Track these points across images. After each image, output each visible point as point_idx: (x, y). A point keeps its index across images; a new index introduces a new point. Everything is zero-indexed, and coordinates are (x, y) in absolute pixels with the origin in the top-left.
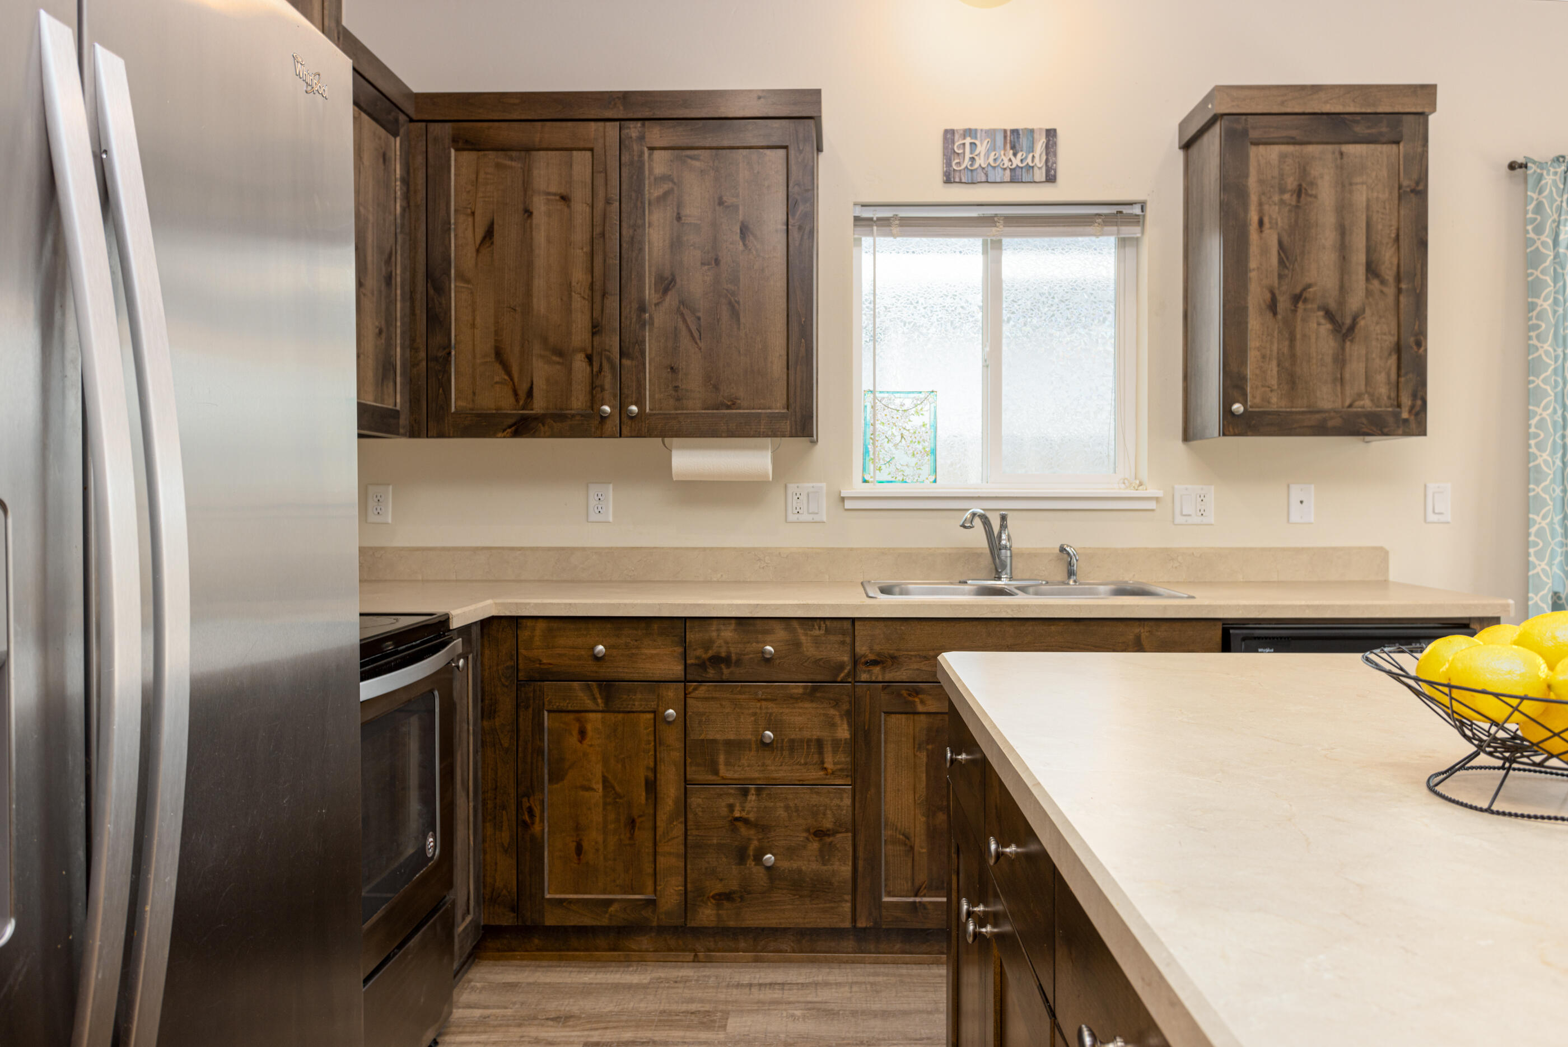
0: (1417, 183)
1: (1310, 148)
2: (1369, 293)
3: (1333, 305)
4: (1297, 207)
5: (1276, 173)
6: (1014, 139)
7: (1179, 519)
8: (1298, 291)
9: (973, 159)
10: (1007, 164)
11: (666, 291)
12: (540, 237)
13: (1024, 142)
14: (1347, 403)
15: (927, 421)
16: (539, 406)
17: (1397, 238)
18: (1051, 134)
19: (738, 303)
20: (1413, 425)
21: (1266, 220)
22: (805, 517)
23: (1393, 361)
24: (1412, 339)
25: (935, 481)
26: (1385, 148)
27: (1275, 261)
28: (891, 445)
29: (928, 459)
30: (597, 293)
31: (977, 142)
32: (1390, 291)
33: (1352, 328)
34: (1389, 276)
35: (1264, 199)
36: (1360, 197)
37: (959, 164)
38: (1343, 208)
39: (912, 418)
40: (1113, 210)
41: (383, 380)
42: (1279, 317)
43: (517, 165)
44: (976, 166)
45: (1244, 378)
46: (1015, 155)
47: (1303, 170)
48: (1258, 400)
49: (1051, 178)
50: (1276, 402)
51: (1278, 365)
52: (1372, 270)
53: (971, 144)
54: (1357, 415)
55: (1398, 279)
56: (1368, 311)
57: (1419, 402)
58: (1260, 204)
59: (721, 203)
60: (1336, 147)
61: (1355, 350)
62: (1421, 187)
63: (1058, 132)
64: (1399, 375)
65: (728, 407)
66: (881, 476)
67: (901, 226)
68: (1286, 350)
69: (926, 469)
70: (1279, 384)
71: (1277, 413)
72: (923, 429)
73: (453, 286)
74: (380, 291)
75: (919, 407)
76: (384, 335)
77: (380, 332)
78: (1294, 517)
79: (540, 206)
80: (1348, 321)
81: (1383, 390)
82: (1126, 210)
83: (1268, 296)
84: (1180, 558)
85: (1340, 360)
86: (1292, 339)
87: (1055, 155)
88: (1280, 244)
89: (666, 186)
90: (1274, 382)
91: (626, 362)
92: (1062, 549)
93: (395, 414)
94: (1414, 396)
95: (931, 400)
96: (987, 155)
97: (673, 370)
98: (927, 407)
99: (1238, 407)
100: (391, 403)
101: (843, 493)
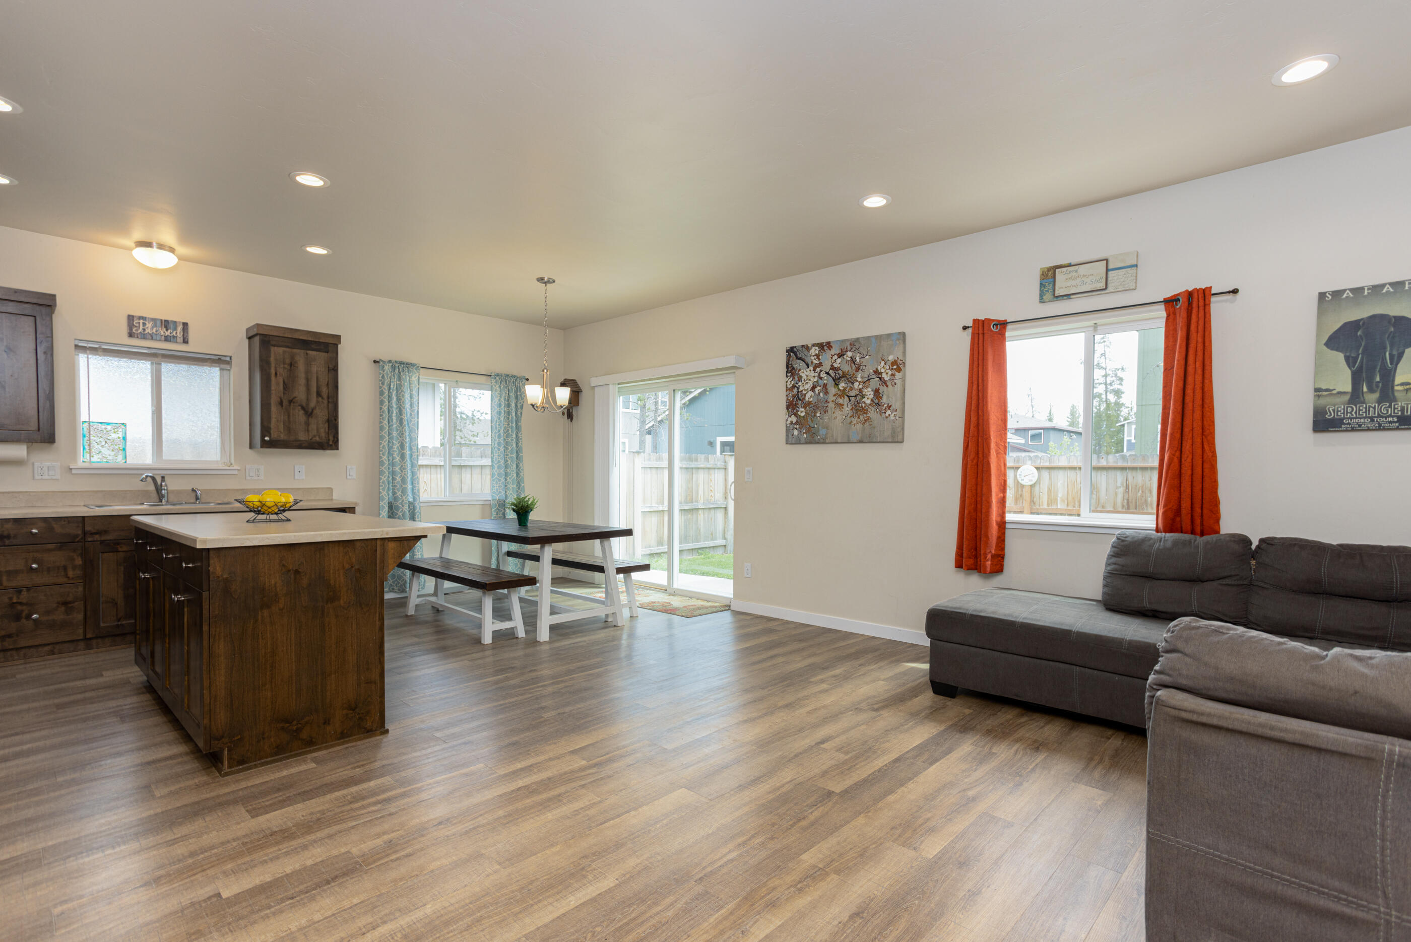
0: (334, 367)
1: (295, 350)
2: (318, 402)
3: (304, 405)
4: (290, 370)
5: (282, 357)
6: (166, 324)
7: (248, 478)
8: (291, 399)
9: (144, 330)
10: (162, 333)
13: (171, 326)
14: (310, 438)
15: (121, 436)
17: (327, 384)
18: (185, 325)
20: (334, 446)
21: (278, 373)
22: (45, 477)
23: (326, 425)
24: (333, 419)
25: (125, 462)
26: (323, 354)
27: (282, 388)
28: (99, 446)
29: (121, 451)
31: (147, 323)
32: (326, 402)
33: (311, 413)
34: (325, 396)
35: (277, 366)
36: (314, 369)
37: (137, 330)
38: (308, 372)
39: (112, 434)
40: (217, 357)
42: (284, 407)
44: (146, 332)
45: (270, 428)
46: (167, 330)
47: (292, 357)
48: (276, 436)
49: (185, 341)
50: (283, 437)
51: (284, 424)
52: (319, 394)
53: (143, 323)
54: (314, 443)
55: (328, 398)
56: (317, 408)
57: (336, 439)
58: (276, 367)
60: (305, 351)
61: (312, 421)
62: (336, 368)
63: (189, 324)
64: (329, 430)
66: (94, 459)
67: (103, 352)
68: (286, 419)
69: (120, 456)
70: (284, 431)
71: (283, 441)
72: (118, 439)
75: (116, 430)
78: (297, 477)
80: (310, 411)
81: (323, 435)
82: (223, 358)
83: (279, 400)
85: (307, 424)
86: (289, 416)
87: (188, 333)
88: (284, 382)
90: (282, 430)
92: (193, 489)
94: (334, 437)
95: (123, 427)
96: (152, 328)
98: (121, 430)
99: (267, 438)
101: (69, 466)
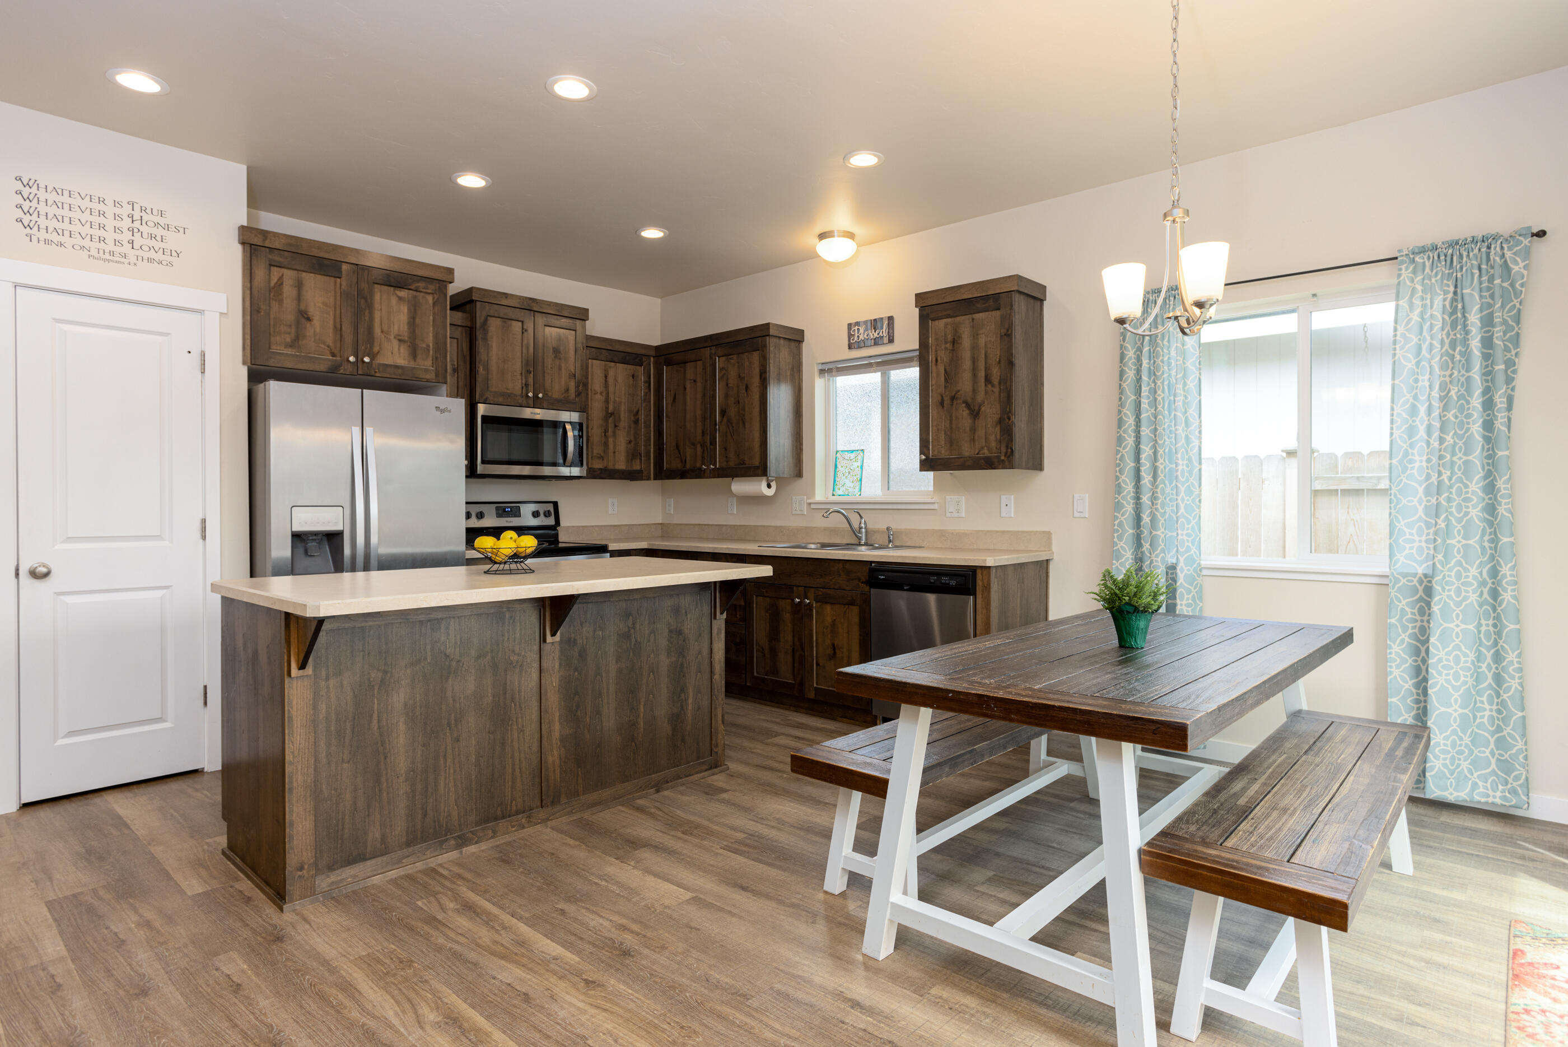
0: (1008, 331)
1: (958, 319)
2: (986, 392)
3: (969, 400)
4: (953, 350)
5: (943, 334)
6: (875, 324)
7: (947, 515)
8: (953, 394)
9: (858, 337)
10: (872, 337)
11: (723, 416)
12: (688, 397)
13: (879, 324)
14: (977, 452)
15: (859, 465)
16: (688, 466)
17: (999, 362)
18: (891, 319)
19: (745, 419)
20: (1007, 463)
21: (939, 359)
22: (799, 512)
23: (998, 429)
24: (1006, 416)
25: (861, 495)
26: (994, 313)
27: (943, 379)
28: (845, 477)
29: (859, 483)
30: (704, 419)
31: (860, 328)
32: (996, 390)
33: (978, 413)
34: (996, 382)
35: (937, 348)
36: (982, 341)
37: (853, 340)
38: (974, 347)
39: (853, 463)
41: (632, 460)
42: (945, 408)
43: (682, 369)
44: (860, 340)
45: (928, 442)
46: (875, 332)
47: (956, 331)
48: (937, 453)
49: (891, 341)
51: (945, 434)
52: (988, 380)
53: (858, 329)
54: (980, 458)
55: (1000, 383)
56: (986, 403)
57: (1009, 450)
58: (936, 351)
59: (740, 377)
60: (970, 316)
61: (981, 423)
62: (1009, 332)
63: (894, 317)
64: (1001, 436)
65: (743, 465)
66: (840, 492)
68: (948, 426)
69: (858, 488)
70: (945, 444)
71: (943, 459)
72: (858, 469)
73: (665, 420)
74: (630, 427)
75: (857, 458)
76: (632, 444)
77: (630, 442)
78: (1003, 514)
79: (688, 385)
80: (977, 408)
81: (993, 444)
83: (940, 398)
84: (947, 535)
85: (973, 430)
86: (951, 420)
87: (893, 329)
88: (945, 370)
89: (723, 372)
90: (943, 443)
91: (711, 447)
92: (888, 529)
93: (640, 472)
94: (1007, 447)
95: (862, 454)
96: (864, 333)
97: (726, 449)
98: (860, 458)
99: (924, 457)
100: (638, 468)
101: (809, 501)
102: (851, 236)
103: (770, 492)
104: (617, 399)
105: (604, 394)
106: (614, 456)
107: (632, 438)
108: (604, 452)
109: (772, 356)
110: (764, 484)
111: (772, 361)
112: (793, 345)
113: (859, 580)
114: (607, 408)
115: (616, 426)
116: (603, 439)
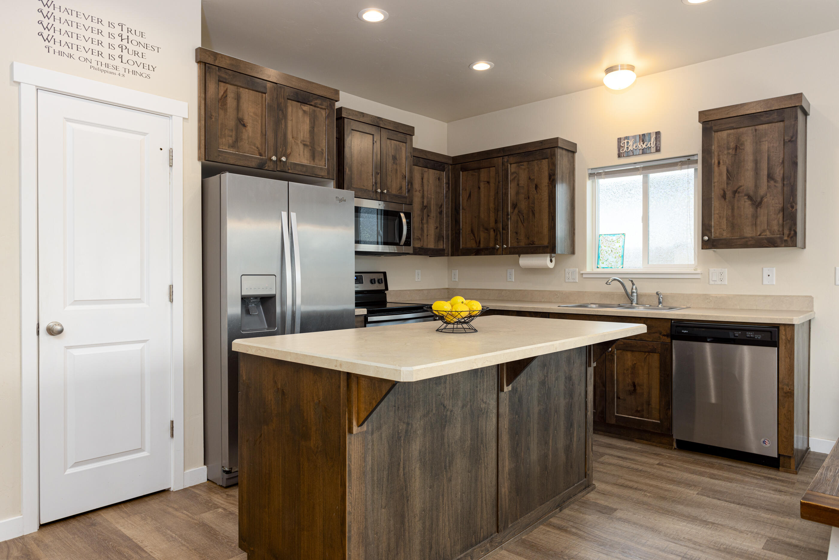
0: (792, 138)
1: (741, 130)
2: (769, 187)
3: (751, 193)
4: (735, 155)
5: (726, 142)
6: (643, 138)
7: (711, 282)
8: (735, 189)
9: (628, 148)
10: (640, 147)
11: (514, 208)
12: (482, 195)
13: (647, 138)
14: (759, 233)
15: (621, 245)
16: (482, 246)
17: (783, 162)
18: (658, 134)
19: (535, 210)
20: (790, 243)
21: (721, 161)
22: (571, 280)
23: (780, 216)
24: (789, 205)
25: (623, 267)
26: (777, 124)
27: (725, 177)
28: (607, 254)
29: (621, 259)
30: (497, 210)
31: (629, 141)
32: (779, 185)
33: (760, 203)
34: (779, 179)
35: (720, 153)
36: (765, 146)
37: (623, 150)
38: (757, 152)
39: (615, 244)
40: (686, 159)
41: (438, 241)
42: (727, 200)
43: (476, 174)
44: (629, 150)
45: (711, 226)
46: (643, 144)
47: (738, 139)
48: (717, 235)
49: (658, 150)
50: (726, 235)
51: (727, 220)
52: (770, 177)
53: (627, 142)
54: (762, 239)
55: (783, 179)
56: (768, 195)
57: (792, 232)
58: (719, 155)
59: (530, 178)
60: (753, 128)
61: (762, 211)
62: (793, 139)
63: (661, 132)
64: (783, 221)
65: (532, 244)
66: (604, 266)
67: (605, 174)
68: (730, 214)
69: (620, 263)
70: (727, 228)
71: (725, 239)
72: (619, 248)
73: (461, 212)
74: (437, 217)
75: (618, 240)
76: (438, 229)
78: (765, 282)
79: (482, 185)
80: (759, 200)
81: (776, 228)
82: (692, 158)
83: (722, 192)
84: (711, 298)
85: (755, 216)
86: (733, 209)
87: (660, 141)
88: (727, 170)
89: (515, 175)
90: (725, 227)
91: (504, 231)
92: (657, 294)
93: (443, 250)
94: (790, 230)
95: (623, 236)
96: (633, 145)
97: (517, 233)
98: (621, 240)
99: (706, 238)
100: (441, 247)
101: (582, 272)
102: (632, 68)
103: (551, 265)
104: (429, 196)
105: (421, 192)
106: (427, 238)
107: (438, 225)
108: (421, 235)
109: (559, 162)
110: (549, 259)
111: (558, 167)
112: (570, 154)
113: (660, 334)
114: (423, 202)
115: (428, 216)
116: (421, 225)
